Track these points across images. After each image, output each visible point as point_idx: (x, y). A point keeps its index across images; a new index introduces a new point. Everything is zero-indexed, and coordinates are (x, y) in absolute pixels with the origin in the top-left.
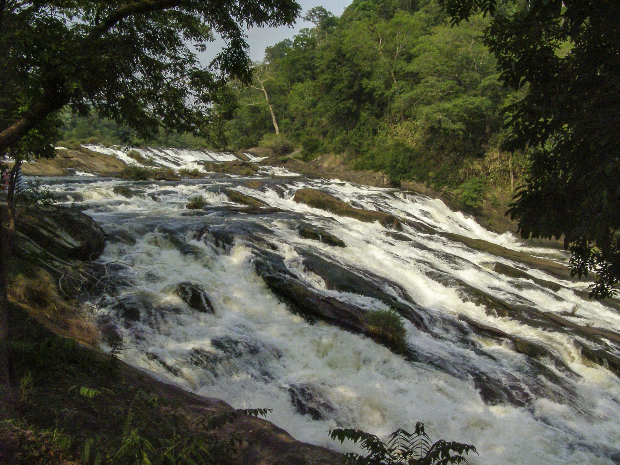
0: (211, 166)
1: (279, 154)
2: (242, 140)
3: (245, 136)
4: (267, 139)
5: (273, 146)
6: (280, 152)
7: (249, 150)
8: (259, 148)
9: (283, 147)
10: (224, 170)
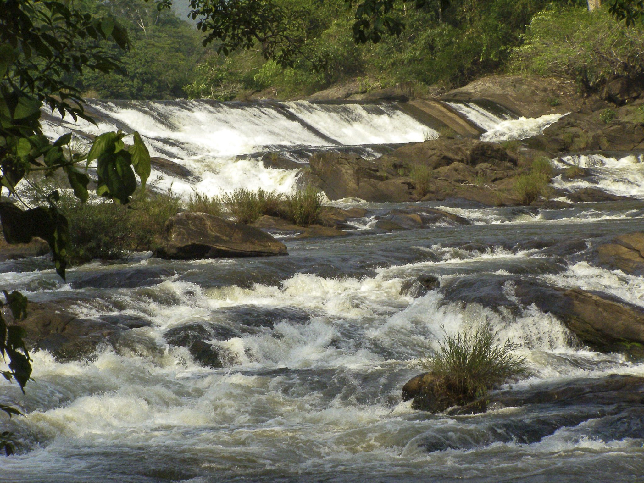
0: (347, 171)
1: (611, 98)
2: (431, 47)
3: (446, 28)
4: (547, 32)
5: (581, 63)
6: (616, 87)
7: (469, 88)
8: (510, 78)
9: (625, 67)
10: (411, 186)
